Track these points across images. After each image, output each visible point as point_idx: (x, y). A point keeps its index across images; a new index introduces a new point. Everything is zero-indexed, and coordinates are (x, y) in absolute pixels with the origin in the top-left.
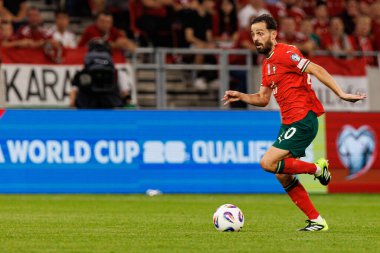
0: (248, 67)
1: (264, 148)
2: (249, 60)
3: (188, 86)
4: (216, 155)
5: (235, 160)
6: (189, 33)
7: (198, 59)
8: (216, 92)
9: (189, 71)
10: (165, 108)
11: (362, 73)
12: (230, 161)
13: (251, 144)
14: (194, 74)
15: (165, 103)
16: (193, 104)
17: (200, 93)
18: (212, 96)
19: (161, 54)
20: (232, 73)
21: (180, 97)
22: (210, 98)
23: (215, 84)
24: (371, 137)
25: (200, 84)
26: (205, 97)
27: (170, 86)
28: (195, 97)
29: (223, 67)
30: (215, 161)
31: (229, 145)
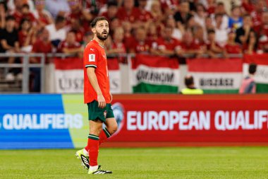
0: (42, 65)
1: (51, 119)
2: (43, 60)
3: (2, 78)
4: (18, 123)
5: (31, 127)
6: (4, 43)
8: (20, 82)
9: (3, 68)
11: (117, 68)
12: (28, 128)
13: (42, 116)
14: (7, 71)
16: (5, 90)
17: (10, 83)
18: (17, 85)
20: (31, 69)
22: (16, 86)
23: (20, 76)
24: (121, 110)
25: (10, 77)
26: (13, 85)
28: (6, 86)
29: (25, 66)
30: (18, 127)
31: (28, 117)
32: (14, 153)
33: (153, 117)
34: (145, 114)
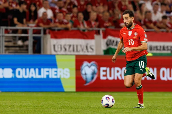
0: (42, 35)
1: (48, 72)
2: (42, 32)
3: (14, 44)
4: (26, 74)
5: (34, 77)
6: (15, 20)
7: (19, 31)
8: (27, 46)
9: (15, 37)
10: (4, 53)
11: (93, 38)
13: (42, 70)
14: (17, 38)
15: (4, 51)
16: (16, 52)
17: (20, 47)
18: (25, 48)
19: (2, 29)
20: (34, 38)
21: (10, 48)
24: (96, 66)
25: (20, 43)
26: (22, 49)
27: (7, 44)
28: (18, 49)
29: (30, 35)
30: (26, 77)
32: (24, 94)
33: (118, 71)
34: (112, 69)
